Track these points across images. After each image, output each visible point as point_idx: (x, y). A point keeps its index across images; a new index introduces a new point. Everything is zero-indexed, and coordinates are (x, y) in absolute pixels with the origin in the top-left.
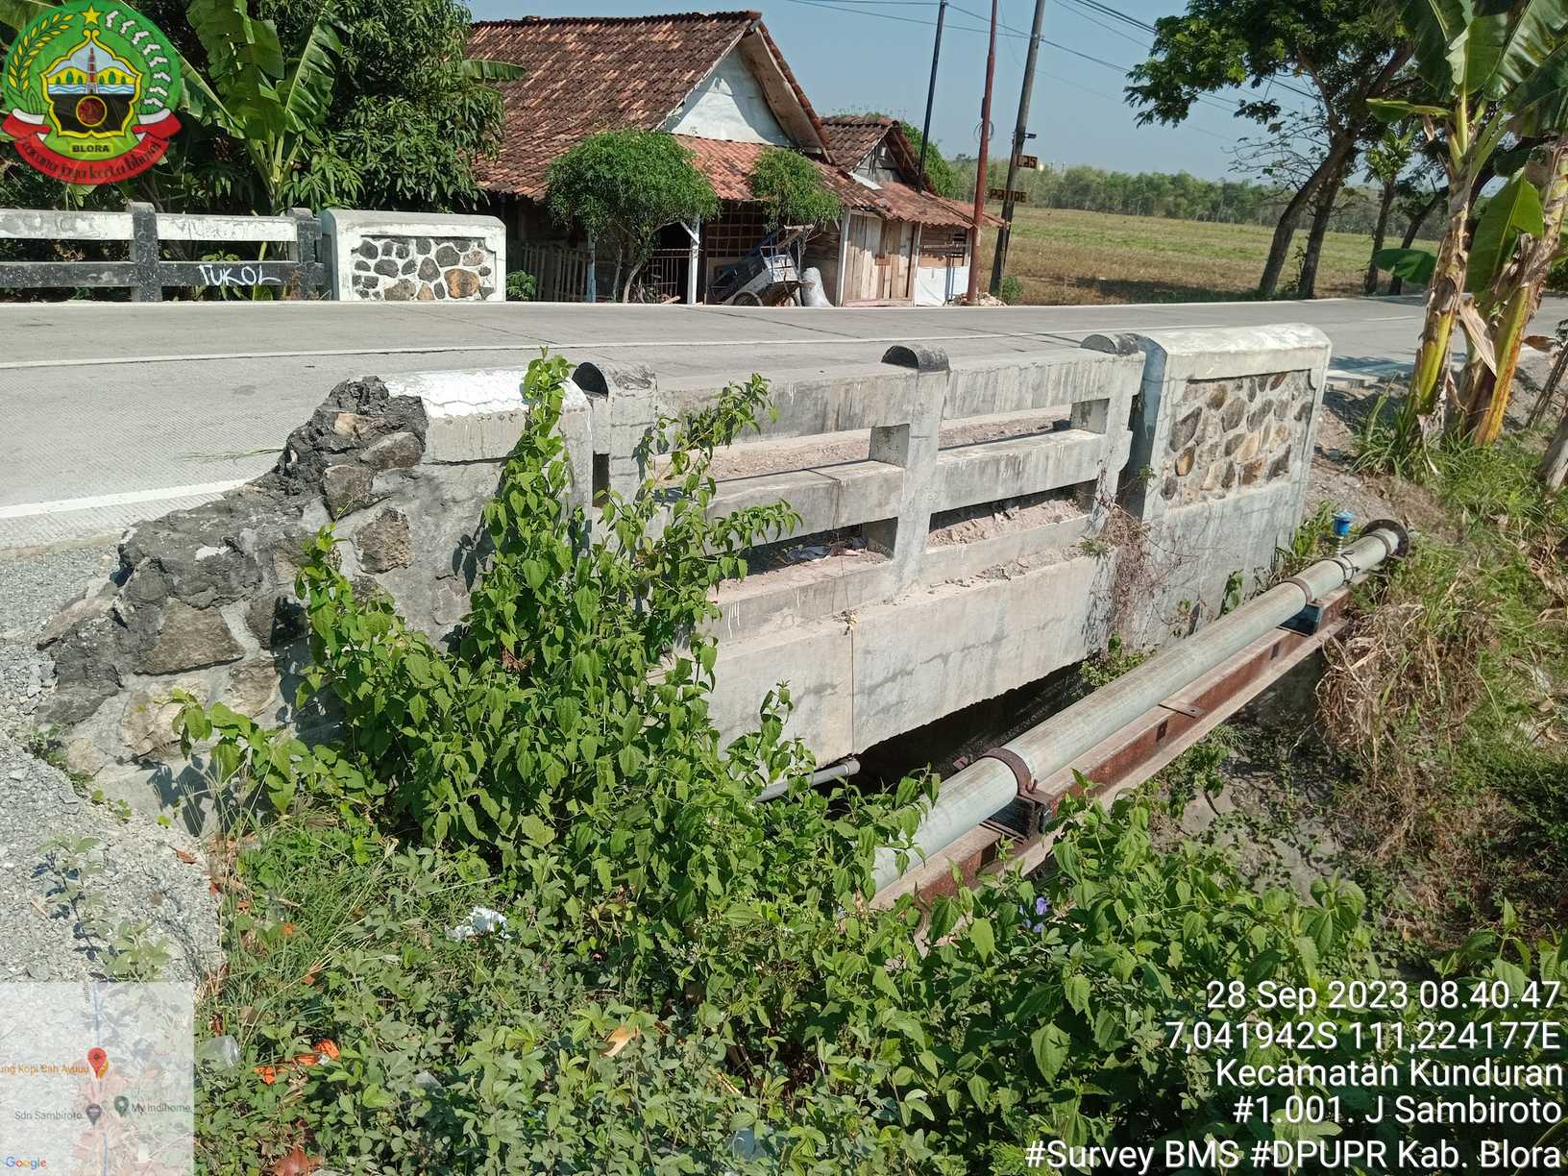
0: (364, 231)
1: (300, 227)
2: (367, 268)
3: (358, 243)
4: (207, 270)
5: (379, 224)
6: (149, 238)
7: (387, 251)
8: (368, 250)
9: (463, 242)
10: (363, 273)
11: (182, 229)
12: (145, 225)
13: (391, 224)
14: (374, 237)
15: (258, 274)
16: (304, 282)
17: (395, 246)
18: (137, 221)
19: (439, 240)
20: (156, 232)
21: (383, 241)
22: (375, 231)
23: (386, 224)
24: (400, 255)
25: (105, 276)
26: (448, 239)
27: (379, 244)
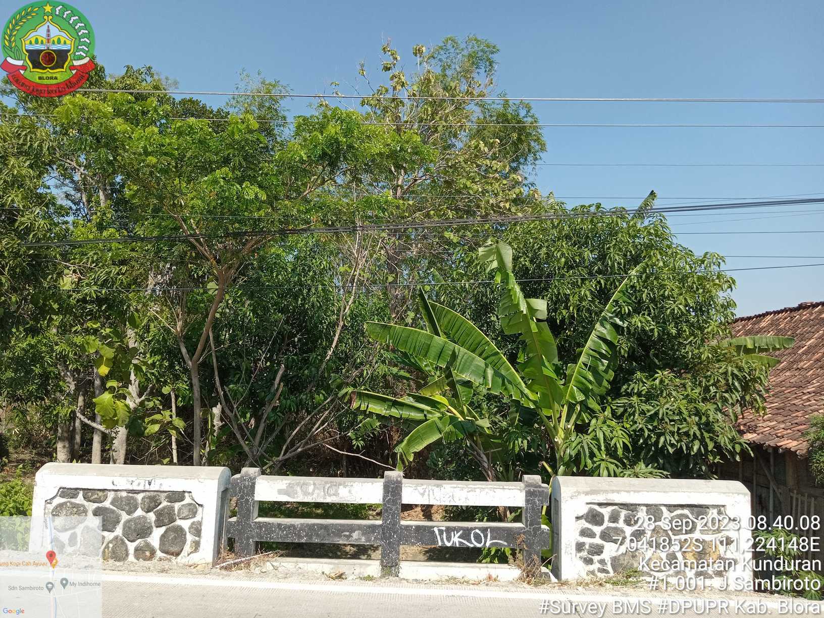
0: (590, 499)
1: (529, 494)
2: (592, 535)
3: (584, 510)
4: (441, 532)
5: (606, 491)
6: (394, 502)
7: (614, 518)
8: (594, 518)
9: (699, 509)
10: (587, 541)
11: (423, 494)
12: (393, 490)
13: (618, 492)
14: (600, 504)
15: (486, 537)
16: (530, 546)
17: (623, 513)
18: (386, 487)
19: (671, 507)
20: (400, 499)
21: (610, 508)
22: (601, 498)
23: (613, 491)
24: (628, 522)
25: (355, 535)
26: (682, 506)
27: (606, 512)
